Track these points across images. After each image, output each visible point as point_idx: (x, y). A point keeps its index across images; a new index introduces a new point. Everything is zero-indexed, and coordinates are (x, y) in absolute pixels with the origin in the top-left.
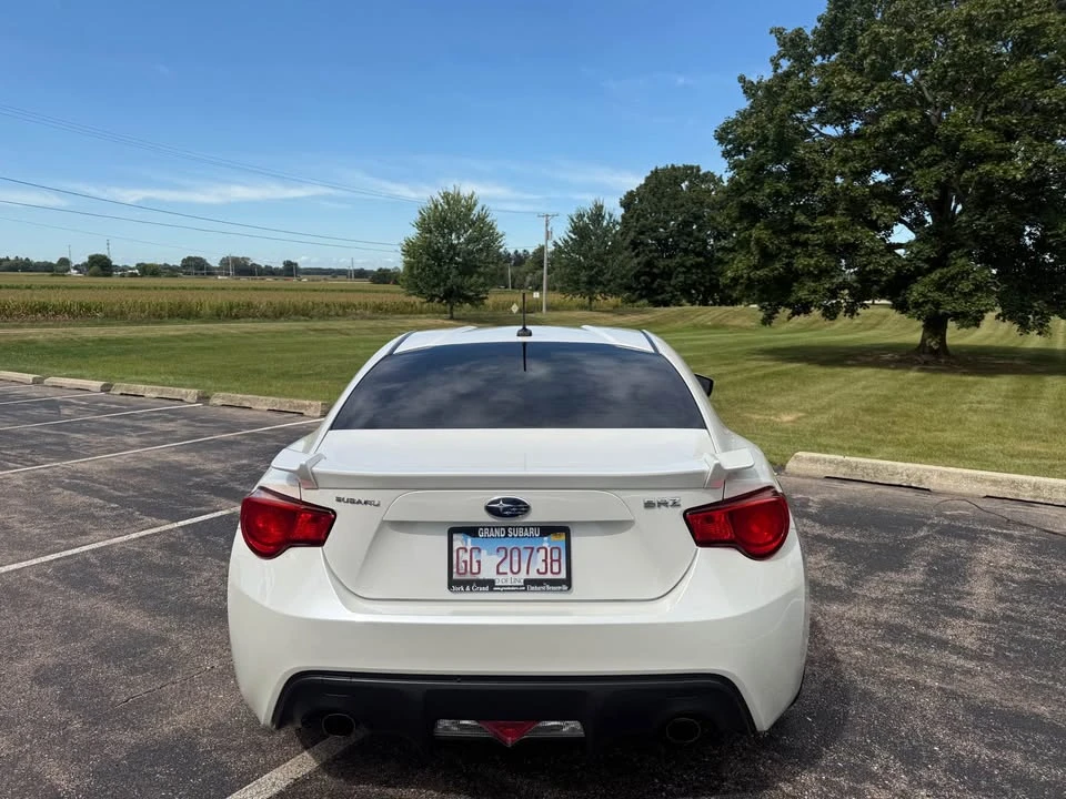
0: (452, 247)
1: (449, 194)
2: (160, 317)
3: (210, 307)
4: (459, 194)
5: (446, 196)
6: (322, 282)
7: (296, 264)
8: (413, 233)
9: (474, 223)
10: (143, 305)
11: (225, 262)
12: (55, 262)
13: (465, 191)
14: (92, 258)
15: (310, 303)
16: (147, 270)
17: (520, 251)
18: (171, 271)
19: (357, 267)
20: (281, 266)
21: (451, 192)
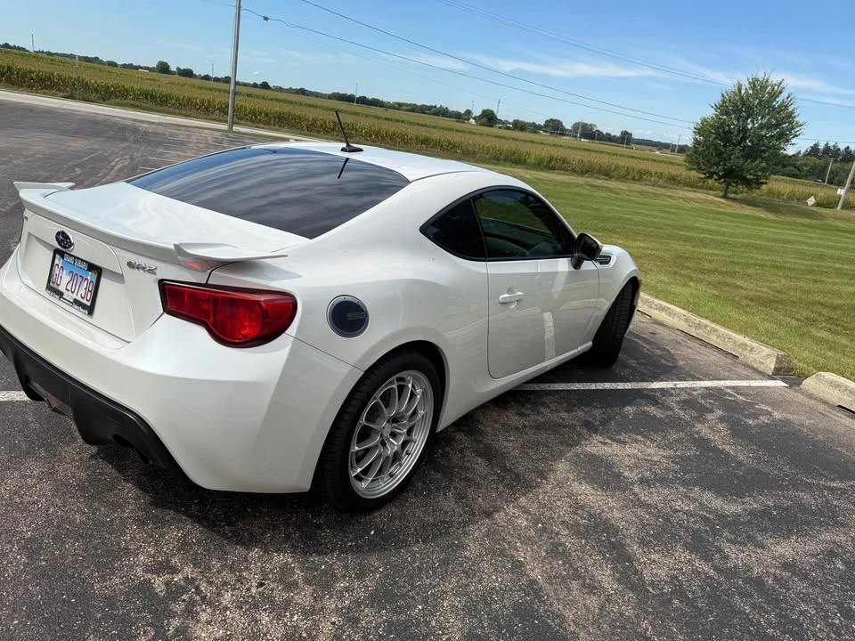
0: (745, 130)
1: (757, 80)
2: (498, 160)
3: (535, 158)
4: (767, 81)
5: (753, 84)
6: (646, 152)
7: (631, 135)
8: (710, 113)
9: (774, 108)
10: (488, 149)
11: (576, 126)
12: (463, 112)
13: (774, 79)
14: (484, 112)
15: (613, 166)
16: (519, 126)
17: (831, 144)
18: (535, 128)
19: (682, 143)
20: (618, 134)
21: (761, 80)
